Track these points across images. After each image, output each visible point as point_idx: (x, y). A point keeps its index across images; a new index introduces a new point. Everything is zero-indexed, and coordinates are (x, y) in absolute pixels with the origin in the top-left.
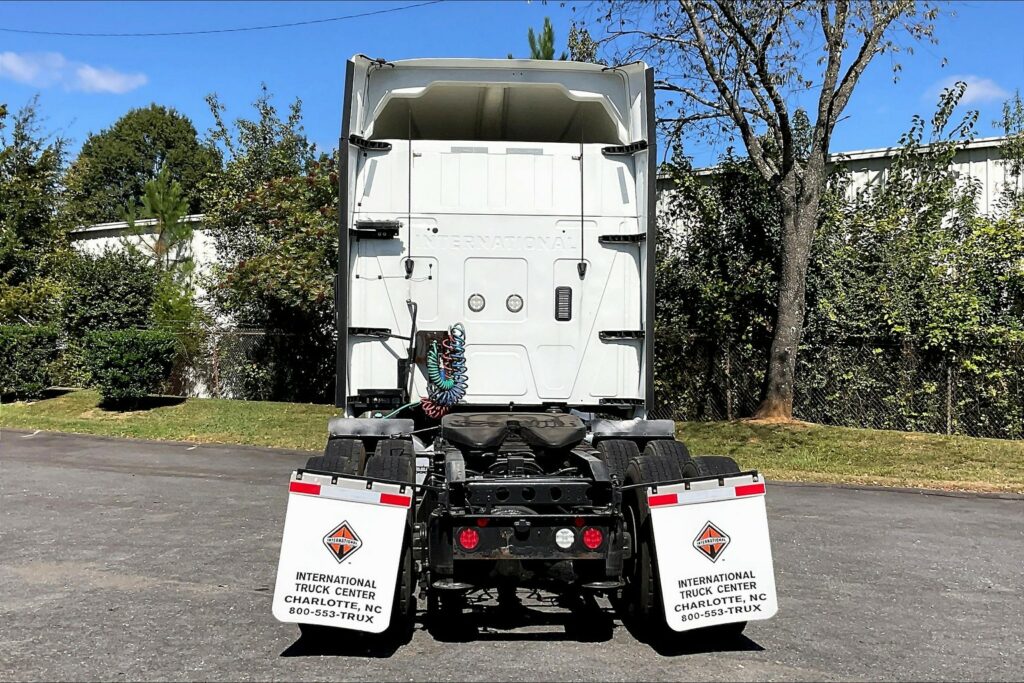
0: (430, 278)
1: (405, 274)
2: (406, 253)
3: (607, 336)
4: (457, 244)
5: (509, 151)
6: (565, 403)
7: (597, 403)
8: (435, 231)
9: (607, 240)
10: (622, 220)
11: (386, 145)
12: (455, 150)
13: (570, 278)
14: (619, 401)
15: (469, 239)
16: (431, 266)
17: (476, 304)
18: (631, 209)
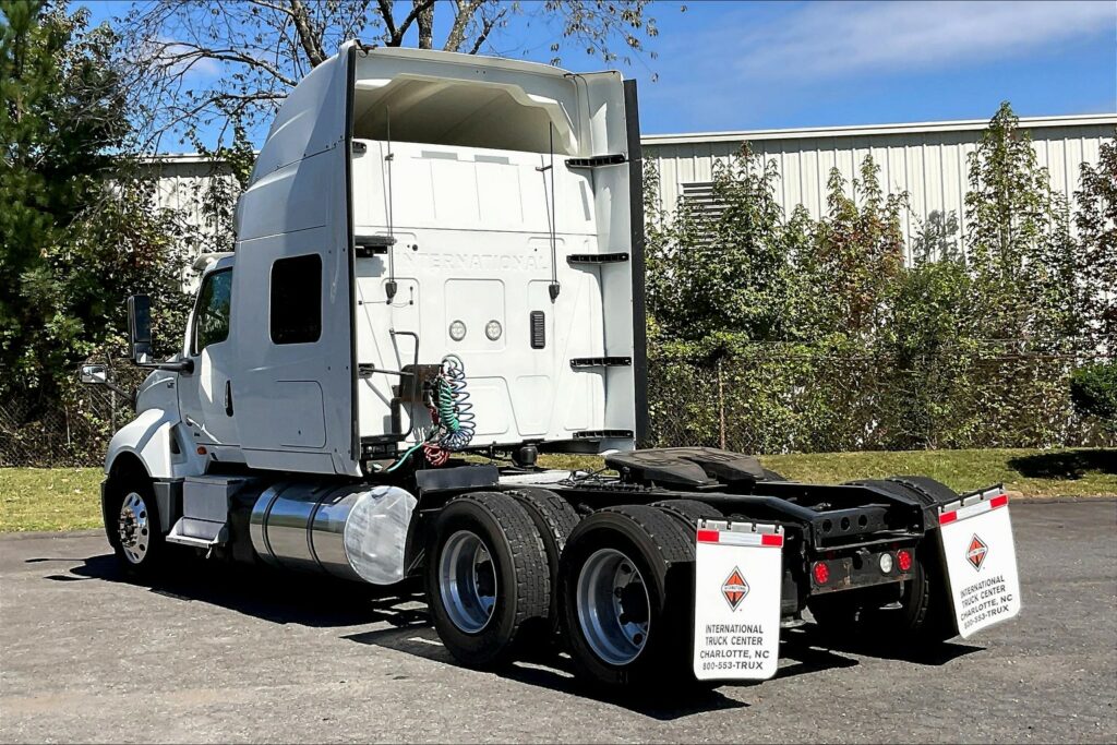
0: (411, 303)
1: (386, 299)
2: (387, 274)
3: (578, 364)
4: (436, 263)
5: (479, 159)
6: (542, 440)
7: (571, 437)
8: (415, 248)
9: (575, 260)
10: (585, 238)
11: (363, 145)
12: (426, 155)
13: (542, 302)
14: (592, 433)
15: (449, 258)
16: (411, 288)
17: (457, 333)
18: (591, 227)
